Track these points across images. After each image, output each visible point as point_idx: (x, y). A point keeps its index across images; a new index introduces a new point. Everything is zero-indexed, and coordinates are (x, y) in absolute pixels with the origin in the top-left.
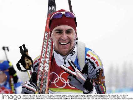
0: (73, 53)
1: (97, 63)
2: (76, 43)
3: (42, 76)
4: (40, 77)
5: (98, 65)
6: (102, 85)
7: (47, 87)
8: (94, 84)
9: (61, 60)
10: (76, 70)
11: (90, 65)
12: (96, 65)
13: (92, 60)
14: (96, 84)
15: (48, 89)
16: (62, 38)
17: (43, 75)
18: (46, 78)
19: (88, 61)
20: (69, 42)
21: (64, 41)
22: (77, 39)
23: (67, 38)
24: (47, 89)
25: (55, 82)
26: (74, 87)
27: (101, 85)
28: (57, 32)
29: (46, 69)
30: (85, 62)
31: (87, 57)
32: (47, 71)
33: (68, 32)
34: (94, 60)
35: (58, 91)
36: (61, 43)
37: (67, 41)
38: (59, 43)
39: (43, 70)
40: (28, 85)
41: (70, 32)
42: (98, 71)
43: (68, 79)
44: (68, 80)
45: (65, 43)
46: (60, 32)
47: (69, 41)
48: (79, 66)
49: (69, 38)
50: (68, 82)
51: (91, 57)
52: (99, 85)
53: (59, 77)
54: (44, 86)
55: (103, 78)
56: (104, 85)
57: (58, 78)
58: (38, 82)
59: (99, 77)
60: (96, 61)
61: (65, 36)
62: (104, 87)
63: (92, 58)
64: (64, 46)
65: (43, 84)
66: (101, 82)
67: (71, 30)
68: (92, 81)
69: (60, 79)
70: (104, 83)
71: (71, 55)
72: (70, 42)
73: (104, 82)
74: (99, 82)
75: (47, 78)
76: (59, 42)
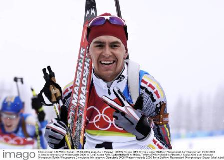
0: (121, 78)
1: (156, 93)
2: (127, 63)
3: (75, 112)
4: (72, 114)
5: (158, 97)
6: (165, 126)
7: (83, 129)
8: (152, 125)
9: (104, 88)
10: (126, 104)
11: (146, 95)
12: (155, 96)
13: (150, 89)
14: (156, 124)
15: (85, 132)
16: (103, 54)
17: (77, 111)
18: (81, 116)
19: (144, 90)
20: (114, 62)
21: (107, 59)
22: (127, 58)
23: (111, 54)
24: (82, 132)
25: (94, 121)
26: (122, 129)
27: (162, 126)
28: (97, 46)
29: (81, 102)
30: (140, 92)
31: (143, 84)
32: (83, 105)
33: (113, 45)
34: (153, 88)
35: (99, 134)
36: (103, 62)
37: (112, 59)
38: (99, 62)
39: (77, 103)
40: (54, 124)
41: (116, 46)
42: (158, 106)
43: (114, 117)
44: (114, 119)
45: (108, 63)
46: (101, 45)
47: (114, 59)
48: (131, 97)
49: (114, 55)
50: (113, 122)
51: (148, 84)
52: (160, 126)
53: (101, 113)
54: (78, 128)
55: (166, 115)
56: (168, 127)
57: (100, 115)
58: (70, 121)
59: (160, 114)
60: (155, 90)
61: (108, 51)
62: (167, 129)
63: (150, 86)
64: (106, 66)
65: (76, 125)
66: (162, 122)
67: (117, 42)
68: (150, 121)
69: (101, 116)
70: (167, 123)
71: (119, 82)
72: (116, 61)
73: (168, 121)
74: (159, 122)
75: (83, 115)
76: (99, 60)
